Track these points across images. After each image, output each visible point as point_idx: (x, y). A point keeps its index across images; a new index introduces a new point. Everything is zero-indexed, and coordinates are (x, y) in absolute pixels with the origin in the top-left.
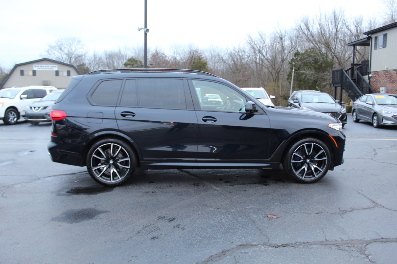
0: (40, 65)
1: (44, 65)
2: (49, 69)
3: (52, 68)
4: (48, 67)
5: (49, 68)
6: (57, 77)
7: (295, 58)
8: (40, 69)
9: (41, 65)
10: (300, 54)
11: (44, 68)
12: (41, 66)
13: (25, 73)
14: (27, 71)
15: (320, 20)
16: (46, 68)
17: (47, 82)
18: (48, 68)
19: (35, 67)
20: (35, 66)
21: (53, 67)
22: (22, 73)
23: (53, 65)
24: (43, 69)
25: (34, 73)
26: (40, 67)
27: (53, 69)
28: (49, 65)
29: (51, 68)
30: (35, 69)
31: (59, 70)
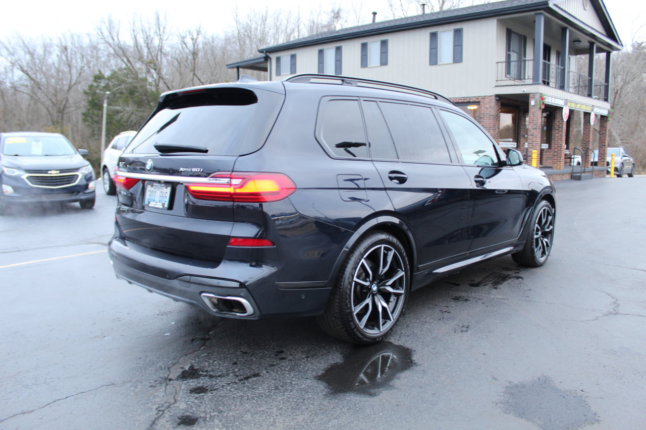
7: (95, 84)
10: (104, 78)
15: (134, 23)
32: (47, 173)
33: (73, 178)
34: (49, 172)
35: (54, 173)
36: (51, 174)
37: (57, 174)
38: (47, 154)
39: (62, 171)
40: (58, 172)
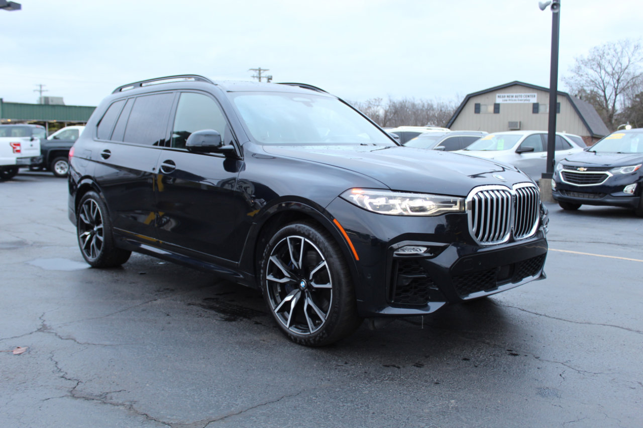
0: (506, 95)
1: (514, 95)
2: (521, 100)
3: (528, 98)
4: (521, 96)
5: (523, 98)
6: (535, 115)
8: (506, 100)
9: (508, 94)
11: (514, 98)
12: (508, 97)
13: (483, 108)
14: (486, 105)
16: (517, 99)
17: (515, 123)
18: (520, 98)
19: (499, 99)
20: (499, 97)
21: (528, 96)
22: (477, 109)
23: (529, 94)
24: (512, 100)
25: (497, 108)
26: (506, 98)
27: (529, 100)
28: (523, 94)
29: (525, 98)
30: (499, 101)
31: (540, 103)
32: (576, 170)
33: (601, 177)
34: (578, 169)
35: (582, 171)
36: (579, 171)
37: (584, 171)
38: (619, 152)
39: (590, 169)
40: (586, 169)
